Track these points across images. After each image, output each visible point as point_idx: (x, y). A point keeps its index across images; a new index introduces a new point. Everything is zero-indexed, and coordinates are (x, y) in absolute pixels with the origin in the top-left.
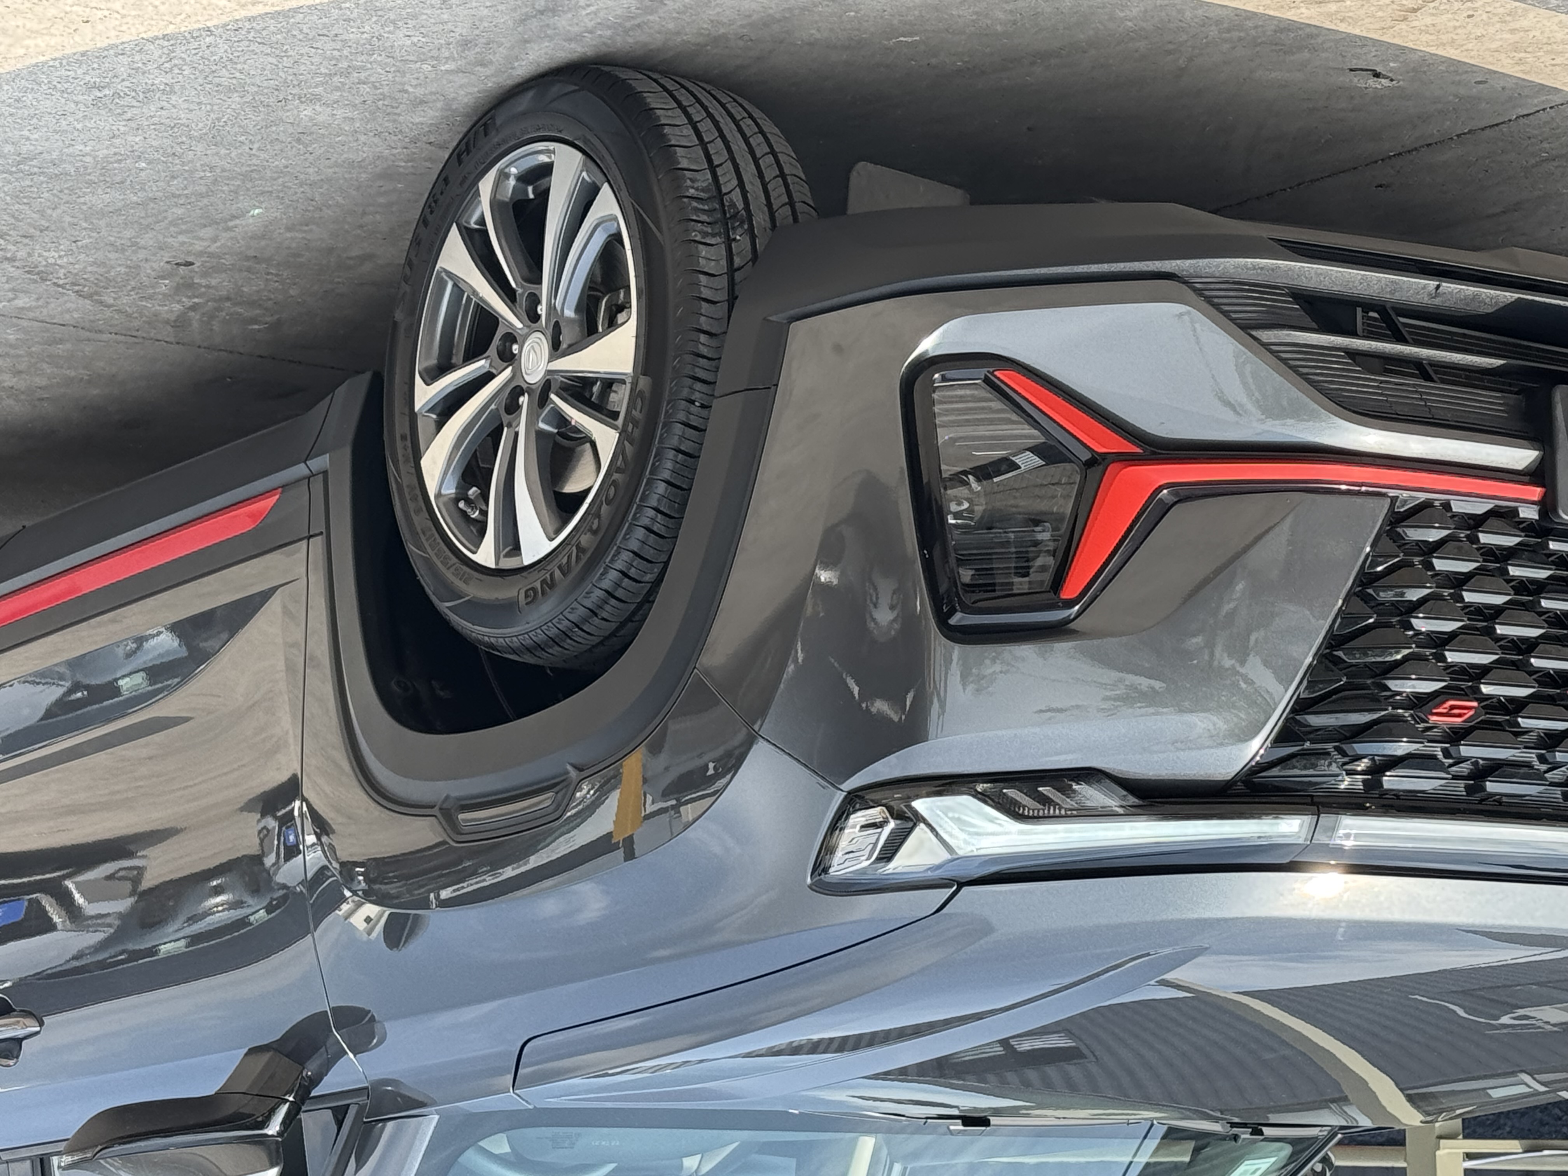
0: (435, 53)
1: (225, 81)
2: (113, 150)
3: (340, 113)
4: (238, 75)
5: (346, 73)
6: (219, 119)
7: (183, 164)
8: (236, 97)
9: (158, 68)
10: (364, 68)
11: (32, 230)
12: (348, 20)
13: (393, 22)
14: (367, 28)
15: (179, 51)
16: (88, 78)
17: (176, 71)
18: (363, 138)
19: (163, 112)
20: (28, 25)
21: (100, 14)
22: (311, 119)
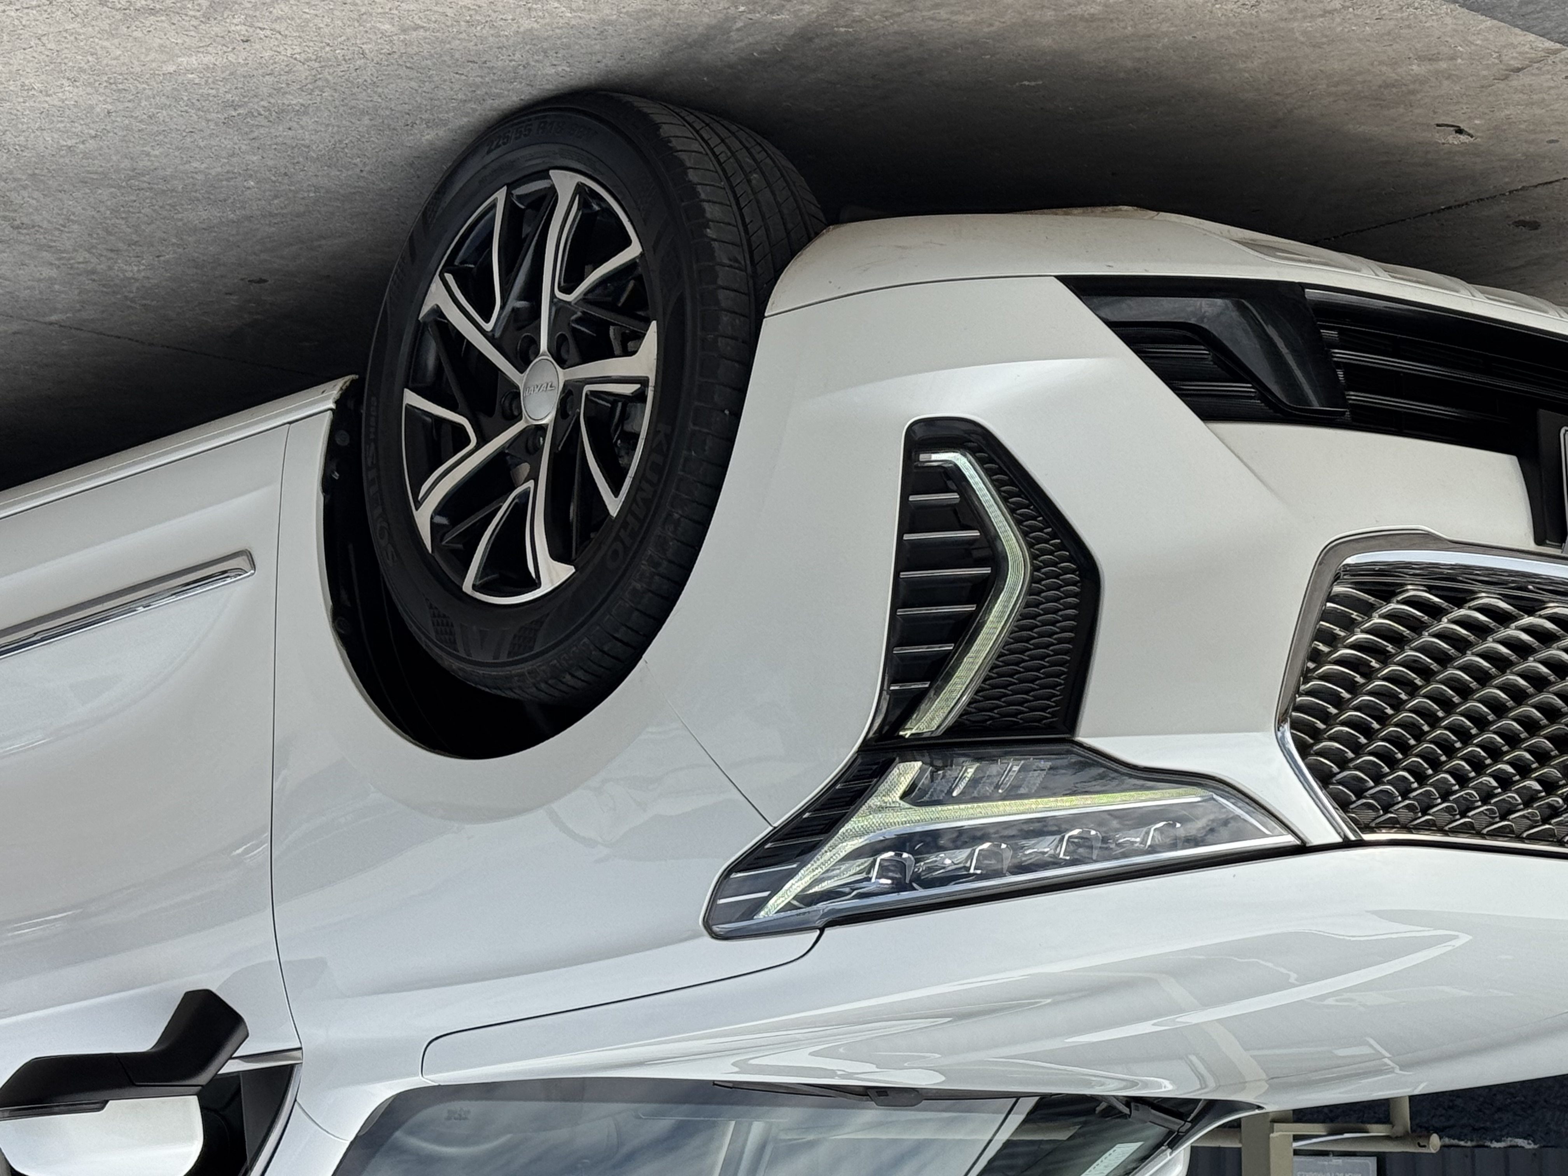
19: (290, 133)
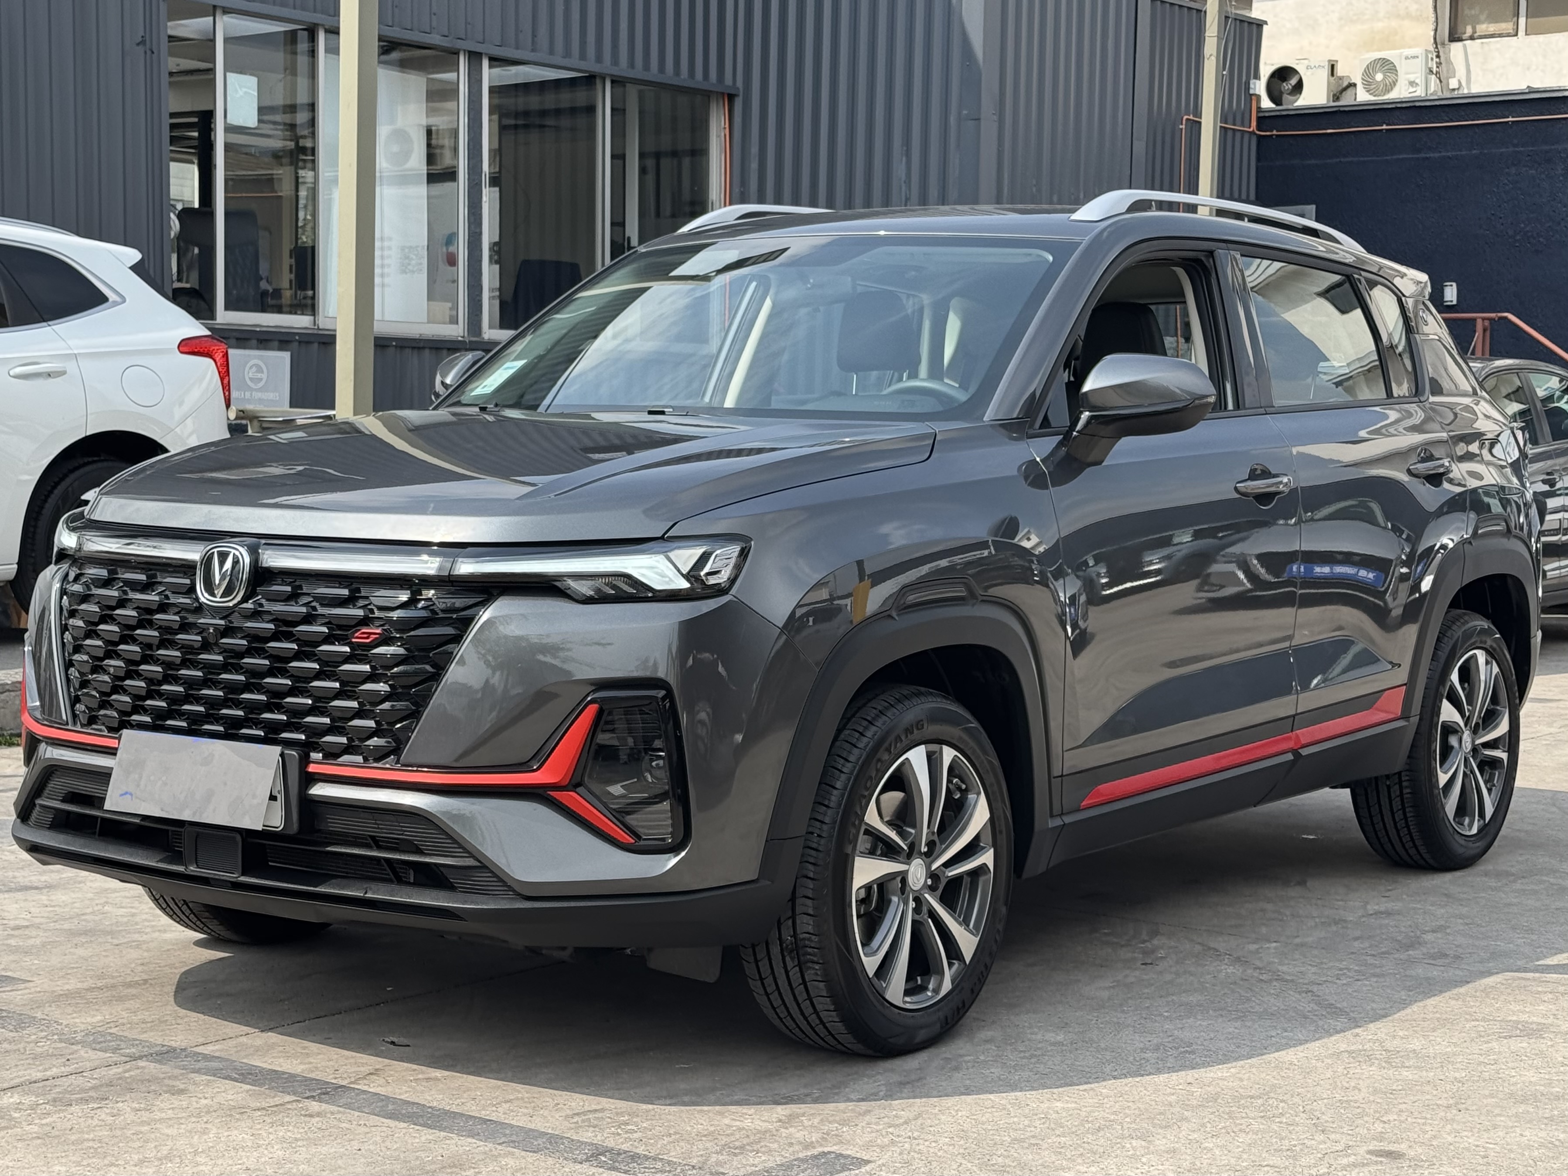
0: (976, 1065)
1: (1108, 1053)
2: (1184, 1021)
3: (1039, 1037)
4: (1100, 1056)
5: (1032, 1056)
6: (1115, 1035)
7: (1140, 1014)
8: (1103, 1045)
9: (1148, 1061)
10: (1022, 1058)
11: (1241, 983)
12: (1028, 1081)
13: (1000, 1079)
14: (1017, 1078)
15: (1134, 1068)
16: (1193, 1057)
17: (1138, 1059)
18: (1026, 1024)
20: (1225, 1083)
21: (1180, 1087)
22: (1057, 1034)
